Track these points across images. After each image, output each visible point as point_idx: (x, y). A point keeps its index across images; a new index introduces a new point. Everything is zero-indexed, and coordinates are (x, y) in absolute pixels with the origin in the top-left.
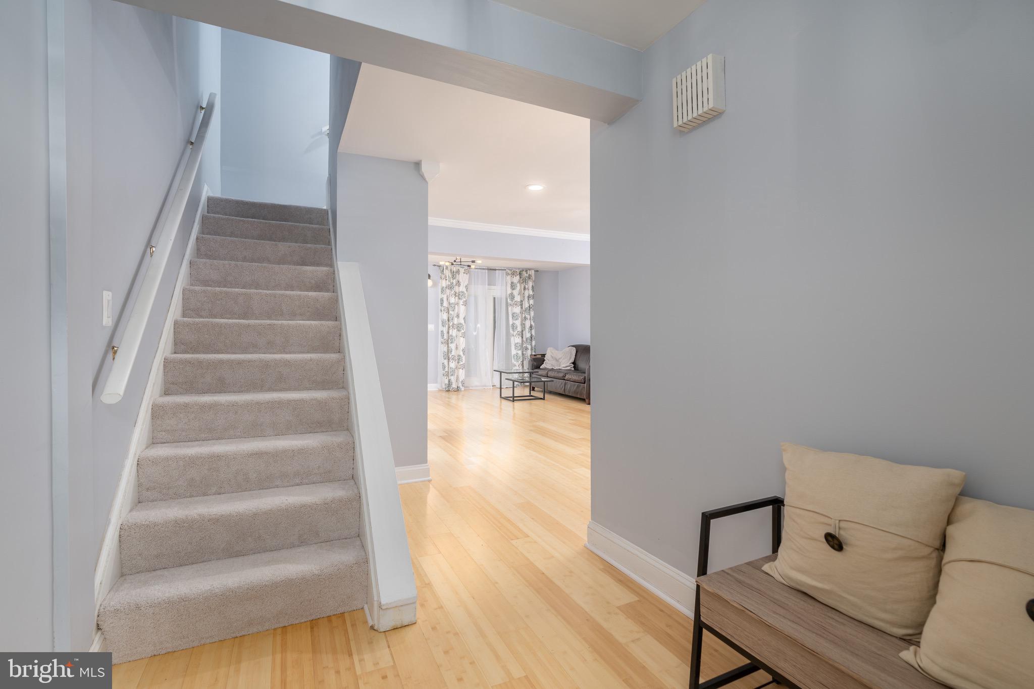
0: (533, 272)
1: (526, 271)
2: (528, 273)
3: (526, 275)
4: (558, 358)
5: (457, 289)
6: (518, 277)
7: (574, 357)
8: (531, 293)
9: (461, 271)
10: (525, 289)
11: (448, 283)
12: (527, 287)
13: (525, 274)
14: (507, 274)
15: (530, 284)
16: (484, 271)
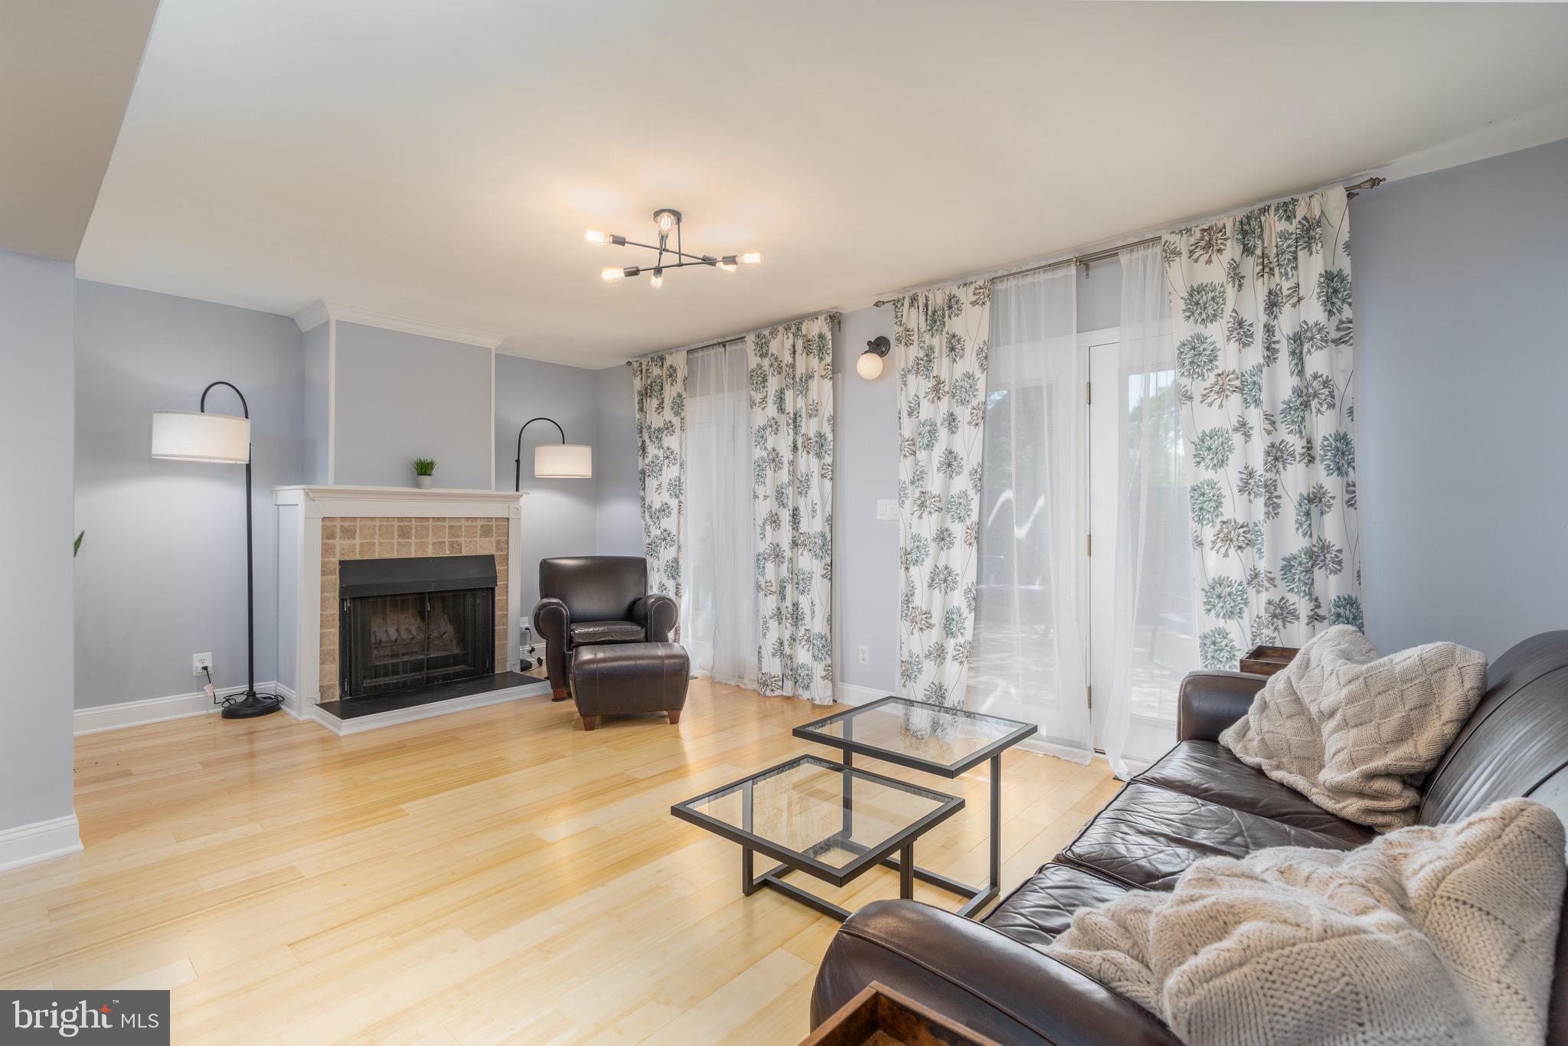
0: (1335, 200)
1: (1287, 210)
2: (1301, 212)
3: (1282, 226)
4: (1313, 710)
5: (942, 367)
6: (1232, 250)
7: (1450, 730)
8: (1314, 311)
9: (963, 299)
10: (1273, 304)
11: (915, 352)
12: (1286, 286)
13: (1275, 225)
14: (1170, 254)
15: (1312, 267)
16: (1060, 273)
